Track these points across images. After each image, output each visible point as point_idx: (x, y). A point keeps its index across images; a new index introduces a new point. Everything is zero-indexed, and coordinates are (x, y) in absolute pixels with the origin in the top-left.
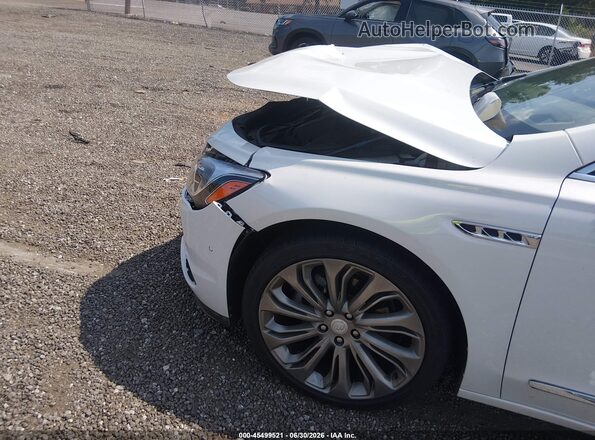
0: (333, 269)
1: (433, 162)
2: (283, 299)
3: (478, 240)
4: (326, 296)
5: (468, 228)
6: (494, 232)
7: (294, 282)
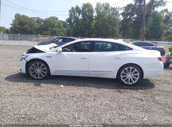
0: (38, 63)
1: (44, 52)
2: (32, 68)
3: (48, 58)
4: (37, 67)
5: (47, 57)
6: (49, 57)
7: (34, 65)
